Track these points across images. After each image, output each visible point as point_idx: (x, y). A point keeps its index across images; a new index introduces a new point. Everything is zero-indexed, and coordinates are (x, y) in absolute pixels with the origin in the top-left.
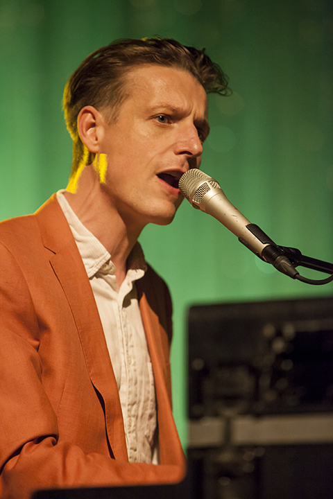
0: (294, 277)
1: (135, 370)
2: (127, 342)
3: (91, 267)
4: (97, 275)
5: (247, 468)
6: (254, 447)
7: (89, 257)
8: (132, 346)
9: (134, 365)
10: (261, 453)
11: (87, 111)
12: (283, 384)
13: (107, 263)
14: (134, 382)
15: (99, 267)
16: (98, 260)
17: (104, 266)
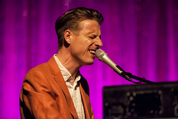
1: (79, 109)
3: (66, 78)
4: (68, 81)
7: (65, 75)
8: (77, 102)
9: (78, 108)
11: (67, 31)
12: (133, 110)
13: (70, 77)
15: (68, 78)
16: (67, 76)
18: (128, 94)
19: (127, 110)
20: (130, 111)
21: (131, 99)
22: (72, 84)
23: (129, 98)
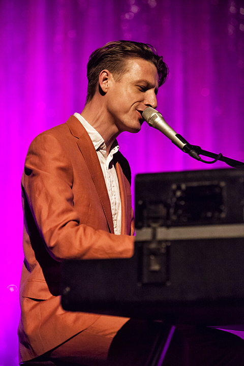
0: (199, 160)
1: (115, 198)
2: (111, 184)
4: (98, 150)
5: (163, 251)
6: (166, 241)
7: (94, 141)
8: (114, 186)
9: (115, 195)
10: (169, 244)
11: (104, 72)
12: (180, 212)
13: (103, 144)
14: (114, 204)
15: (99, 146)
16: (98, 143)
17: (101, 145)
18: (174, 187)
19: (172, 211)
20: (175, 213)
21: (179, 194)
22: (105, 156)
23: (174, 192)
